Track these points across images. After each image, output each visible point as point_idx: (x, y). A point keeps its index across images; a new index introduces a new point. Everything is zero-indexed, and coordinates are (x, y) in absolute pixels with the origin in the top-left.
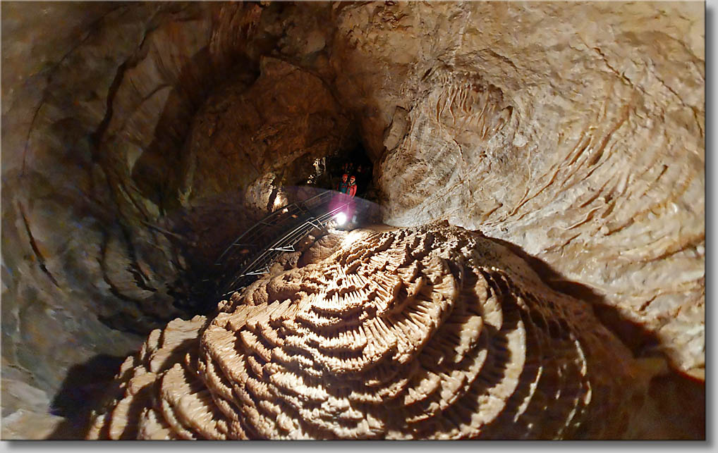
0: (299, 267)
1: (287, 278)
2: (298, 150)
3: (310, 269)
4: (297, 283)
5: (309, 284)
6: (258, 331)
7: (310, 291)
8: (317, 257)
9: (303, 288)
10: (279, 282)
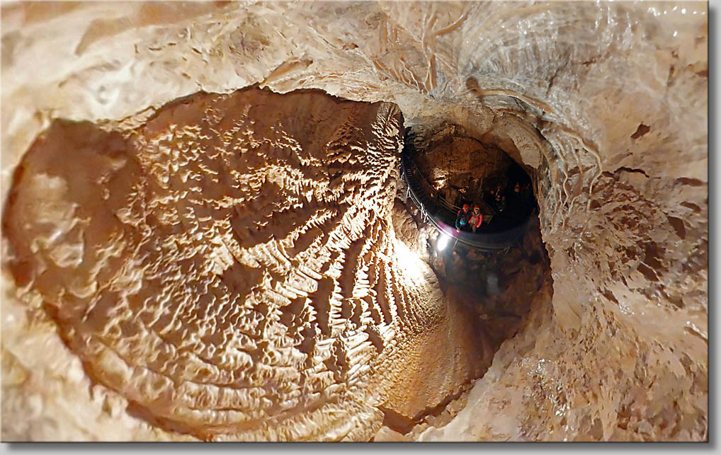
0: (395, 198)
1: (393, 188)
2: (464, 170)
3: (390, 203)
4: (388, 190)
5: (383, 194)
6: (386, 168)
7: (381, 191)
8: (396, 213)
9: (384, 190)
10: (393, 183)
